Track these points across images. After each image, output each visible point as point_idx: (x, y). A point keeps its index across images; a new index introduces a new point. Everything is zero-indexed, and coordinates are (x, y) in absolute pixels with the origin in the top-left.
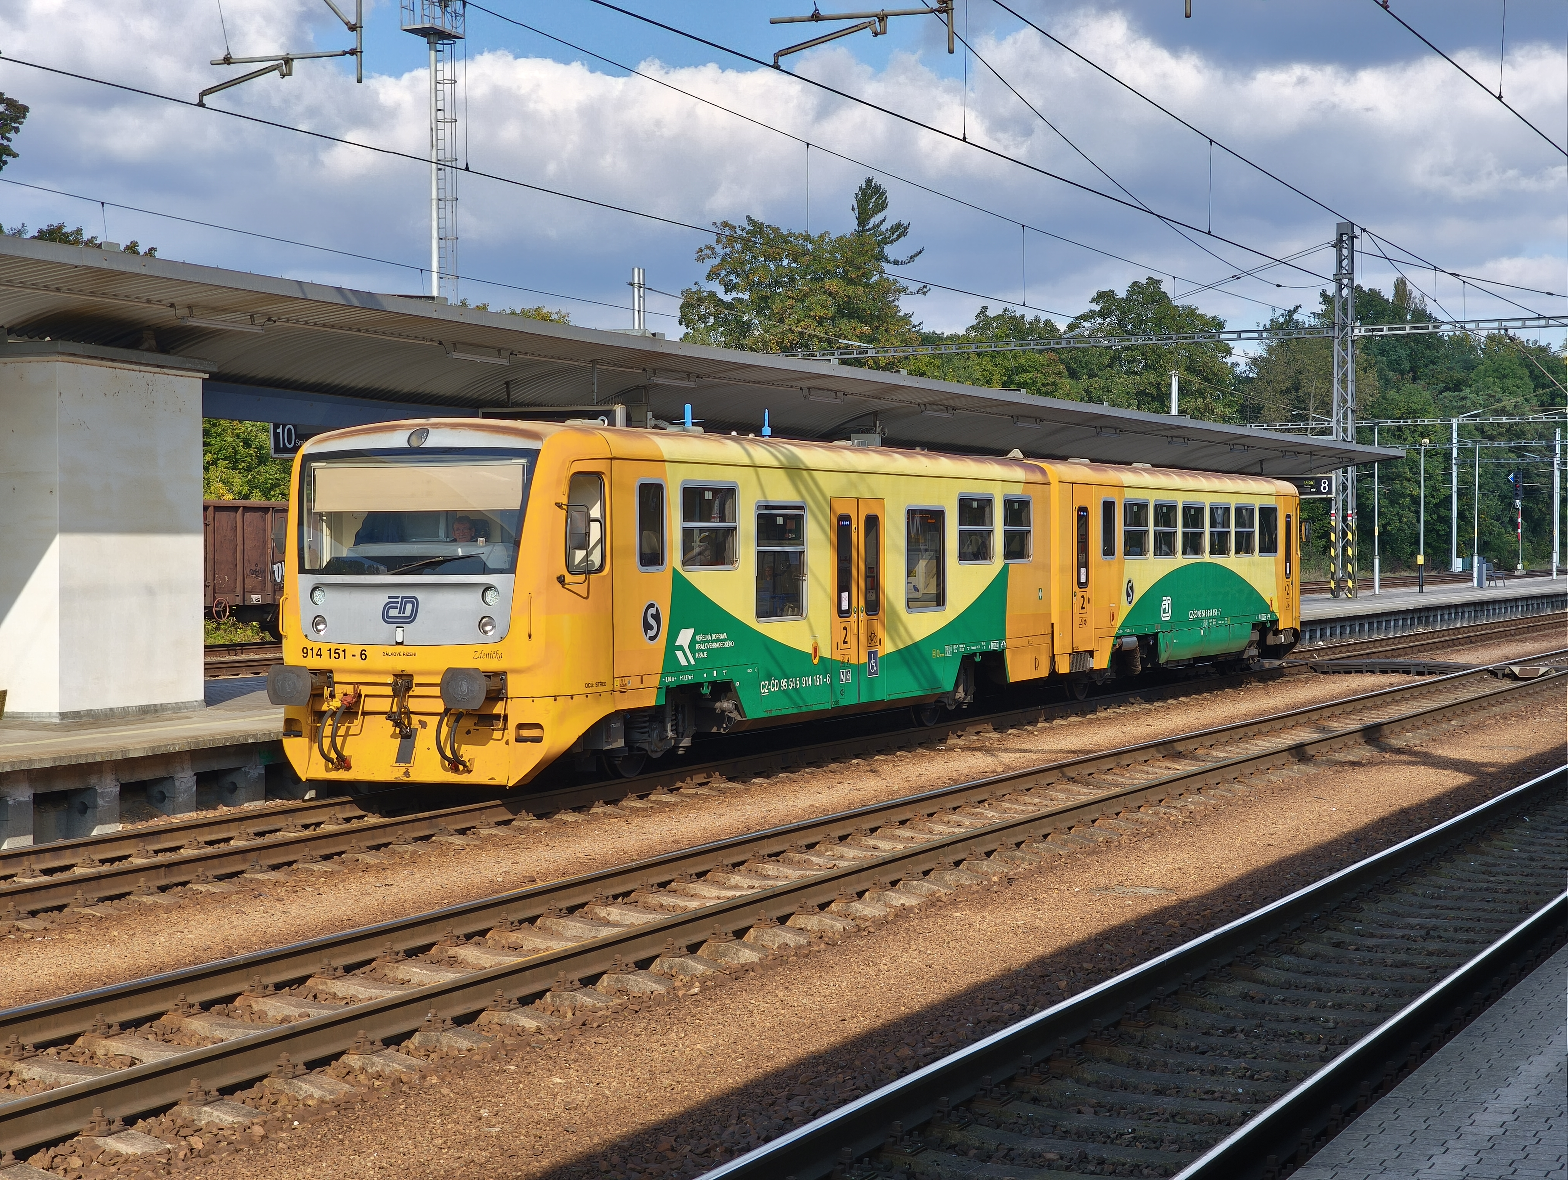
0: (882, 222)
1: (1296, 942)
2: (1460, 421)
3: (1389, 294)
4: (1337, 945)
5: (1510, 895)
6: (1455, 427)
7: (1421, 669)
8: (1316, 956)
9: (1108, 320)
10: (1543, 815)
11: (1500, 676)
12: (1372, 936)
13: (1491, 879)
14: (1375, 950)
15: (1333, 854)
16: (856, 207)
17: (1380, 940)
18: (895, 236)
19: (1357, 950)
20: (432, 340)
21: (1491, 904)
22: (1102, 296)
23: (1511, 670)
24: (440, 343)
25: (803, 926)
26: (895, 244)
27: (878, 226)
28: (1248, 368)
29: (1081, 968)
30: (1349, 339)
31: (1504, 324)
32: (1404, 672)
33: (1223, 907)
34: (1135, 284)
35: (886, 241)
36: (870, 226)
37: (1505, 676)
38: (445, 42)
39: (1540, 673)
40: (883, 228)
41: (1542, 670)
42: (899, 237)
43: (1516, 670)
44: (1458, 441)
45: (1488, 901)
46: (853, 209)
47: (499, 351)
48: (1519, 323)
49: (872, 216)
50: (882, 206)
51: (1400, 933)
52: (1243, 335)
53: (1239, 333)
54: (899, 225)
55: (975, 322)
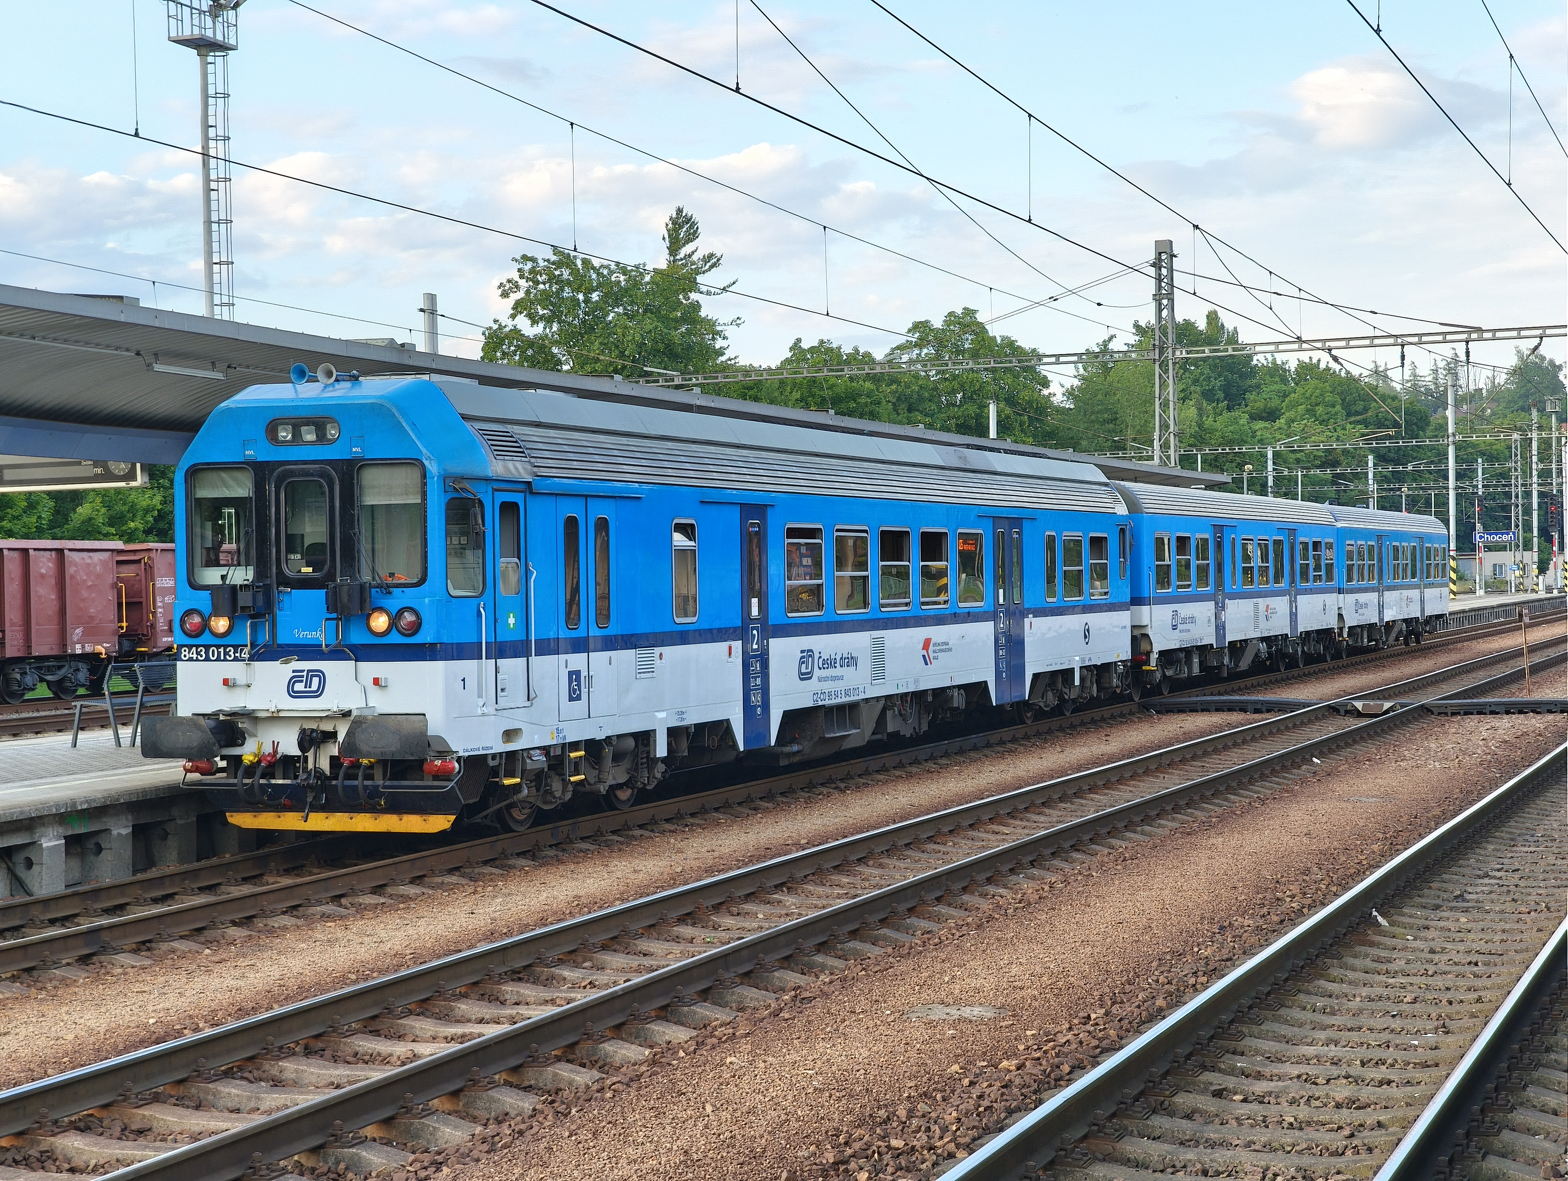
0: (693, 253)
1: (1167, 1093)
2: (1278, 448)
3: (1202, 324)
4: (1218, 1094)
5: (1417, 1005)
6: (1270, 455)
7: (1259, 706)
8: (1193, 1112)
9: (925, 351)
10: (1430, 888)
11: (1342, 712)
12: (1259, 1076)
13: (1391, 981)
14: (1266, 1100)
15: (1196, 949)
16: (666, 236)
17: (1272, 1084)
18: (707, 267)
19: (1245, 1100)
20: (127, 350)
21: (1398, 1020)
22: (917, 326)
23: (1353, 706)
24: (138, 354)
25: (532, 1082)
26: (707, 274)
27: (690, 256)
28: (1065, 398)
29: (889, 1147)
30: (1170, 362)
31: (1327, 344)
32: (1241, 710)
33: (1070, 1036)
34: (951, 314)
35: (698, 272)
36: (682, 255)
37: (1347, 712)
38: (217, 54)
39: (1385, 708)
40: (695, 258)
41: (1387, 705)
42: (712, 267)
43: (1359, 705)
44: (1274, 469)
45: (1394, 1016)
46: (664, 238)
47: (213, 363)
48: (1343, 343)
49: (684, 245)
50: (693, 235)
51: (1295, 1071)
52: (1062, 359)
53: (1058, 356)
54: (711, 256)
55: (789, 355)
